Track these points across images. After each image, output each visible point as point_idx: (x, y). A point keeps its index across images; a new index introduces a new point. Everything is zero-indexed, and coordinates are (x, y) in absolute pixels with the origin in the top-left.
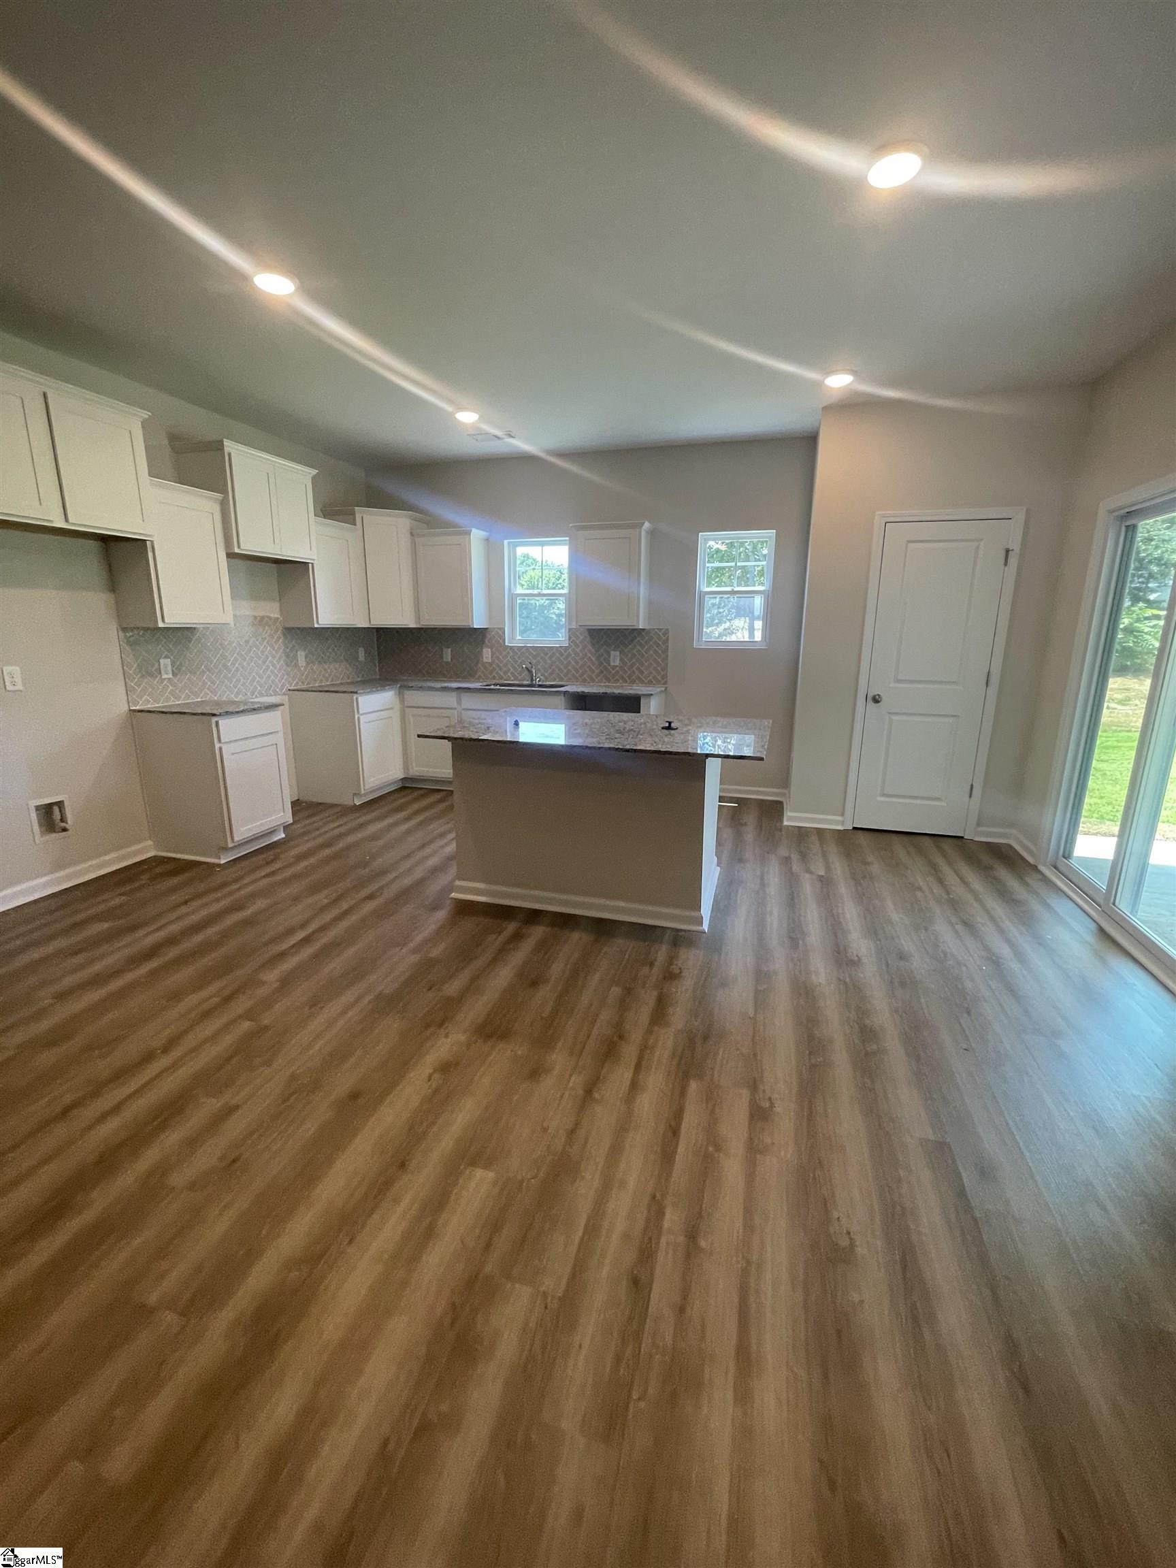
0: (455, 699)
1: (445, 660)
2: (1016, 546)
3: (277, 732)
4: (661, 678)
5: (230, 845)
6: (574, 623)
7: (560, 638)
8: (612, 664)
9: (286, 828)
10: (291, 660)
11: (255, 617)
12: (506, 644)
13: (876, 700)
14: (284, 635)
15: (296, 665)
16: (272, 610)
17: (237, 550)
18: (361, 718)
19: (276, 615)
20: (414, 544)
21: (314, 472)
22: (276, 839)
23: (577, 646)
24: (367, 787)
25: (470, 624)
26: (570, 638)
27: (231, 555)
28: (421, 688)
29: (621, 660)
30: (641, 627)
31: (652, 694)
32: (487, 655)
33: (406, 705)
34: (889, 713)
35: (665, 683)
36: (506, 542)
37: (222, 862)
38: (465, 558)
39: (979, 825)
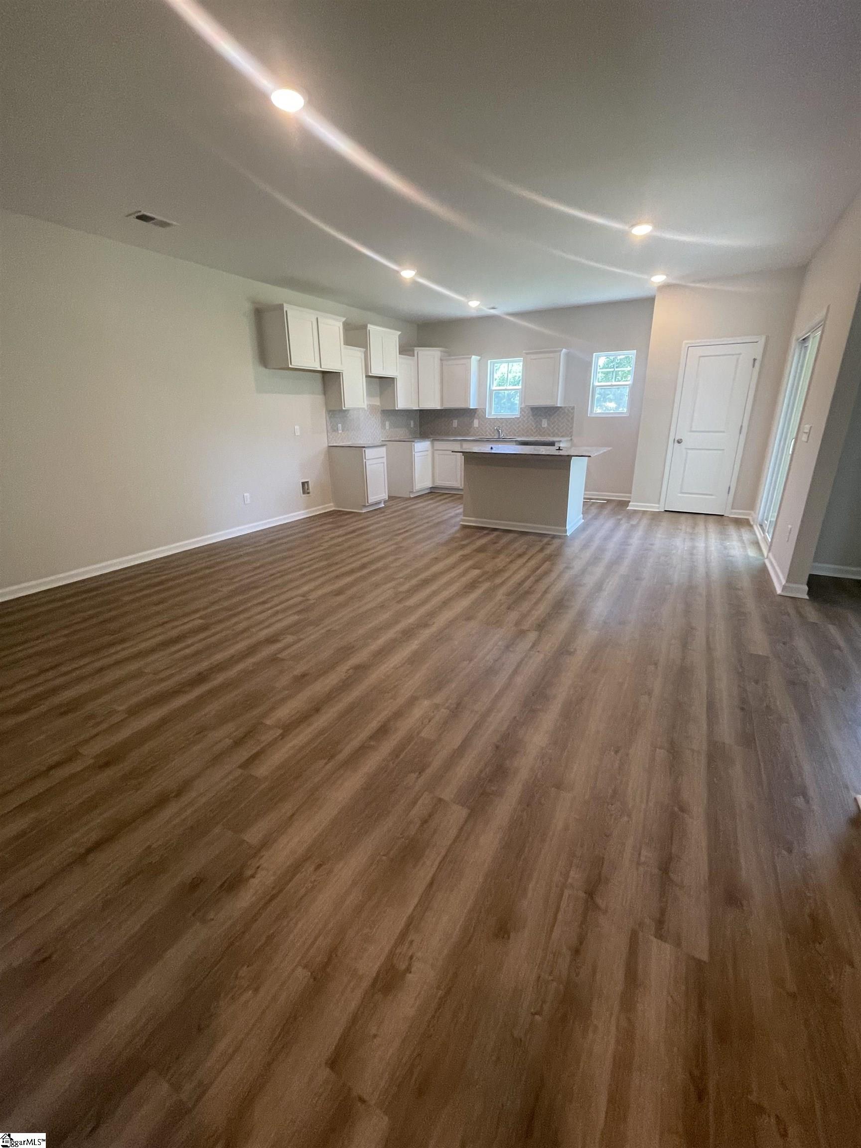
0: (459, 445)
1: (454, 426)
2: (759, 358)
3: (383, 457)
4: (569, 434)
5: (367, 504)
6: (523, 404)
7: (516, 414)
8: (543, 426)
9: (385, 502)
10: (383, 426)
11: (370, 405)
12: (487, 417)
13: (679, 442)
14: (381, 414)
15: (385, 428)
16: (377, 402)
17: (370, 374)
18: (416, 454)
19: (378, 404)
20: (442, 365)
21: (400, 333)
22: (381, 506)
23: (524, 417)
24: (417, 488)
25: (469, 406)
26: (521, 412)
27: (367, 376)
28: (443, 440)
29: (548, 424)
30: (559, 406)
31: (561, 441)
32: (476, 423)
33: (435, 449)
34: (686, 449)
35: (571, 436)
36: (489, 361)
37: (363, 512)
38: (468, 370)
39: (733, 508)
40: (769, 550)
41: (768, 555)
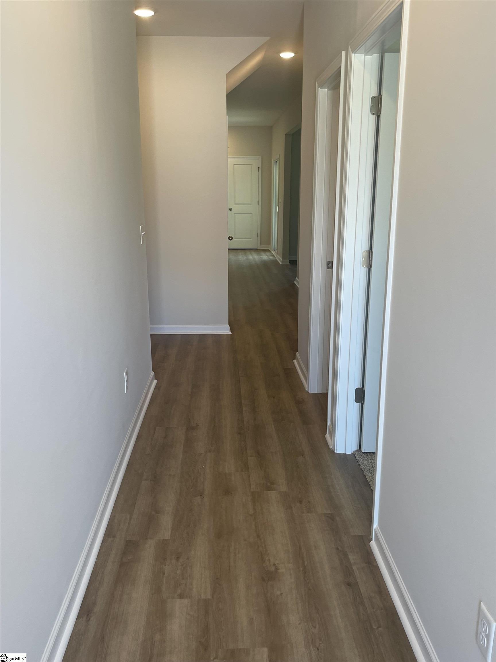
2: (260, 167)
13: (231, 210)
34: (234, 213)
39: (261, 244)
40: (277, 254)
41: (277, 257)
